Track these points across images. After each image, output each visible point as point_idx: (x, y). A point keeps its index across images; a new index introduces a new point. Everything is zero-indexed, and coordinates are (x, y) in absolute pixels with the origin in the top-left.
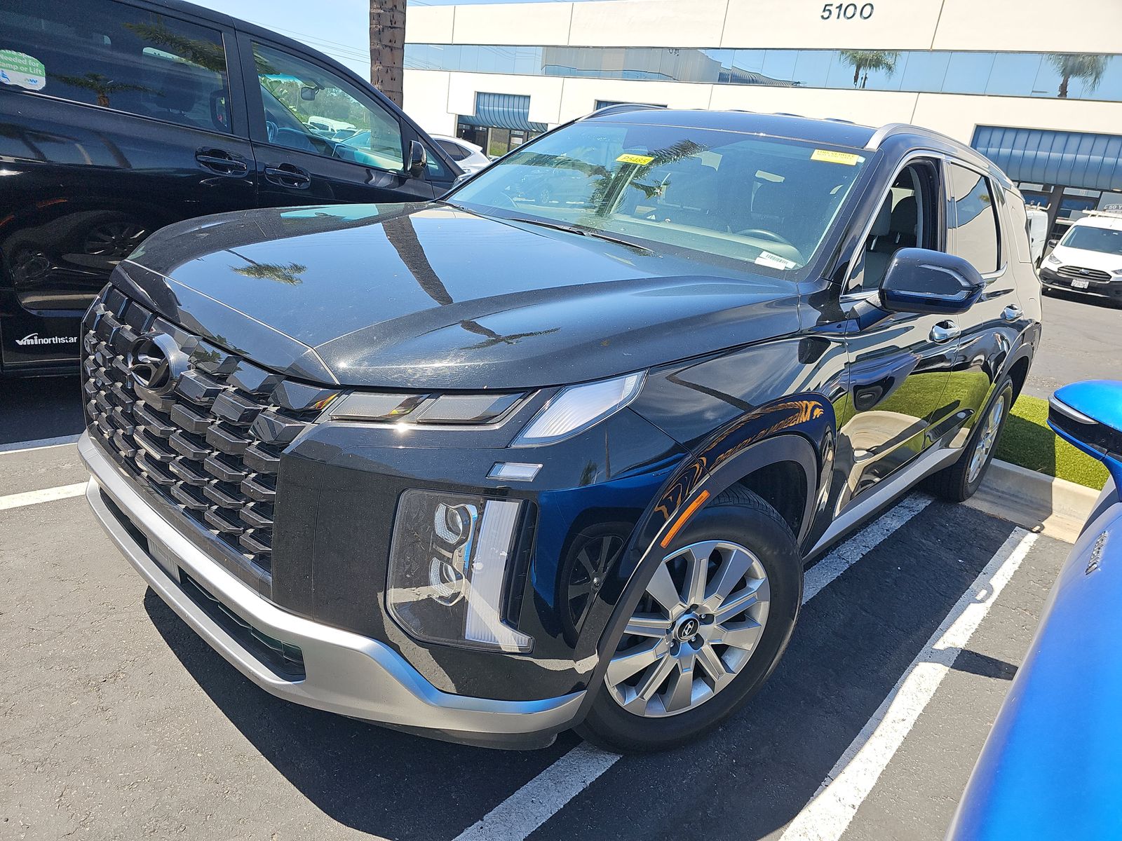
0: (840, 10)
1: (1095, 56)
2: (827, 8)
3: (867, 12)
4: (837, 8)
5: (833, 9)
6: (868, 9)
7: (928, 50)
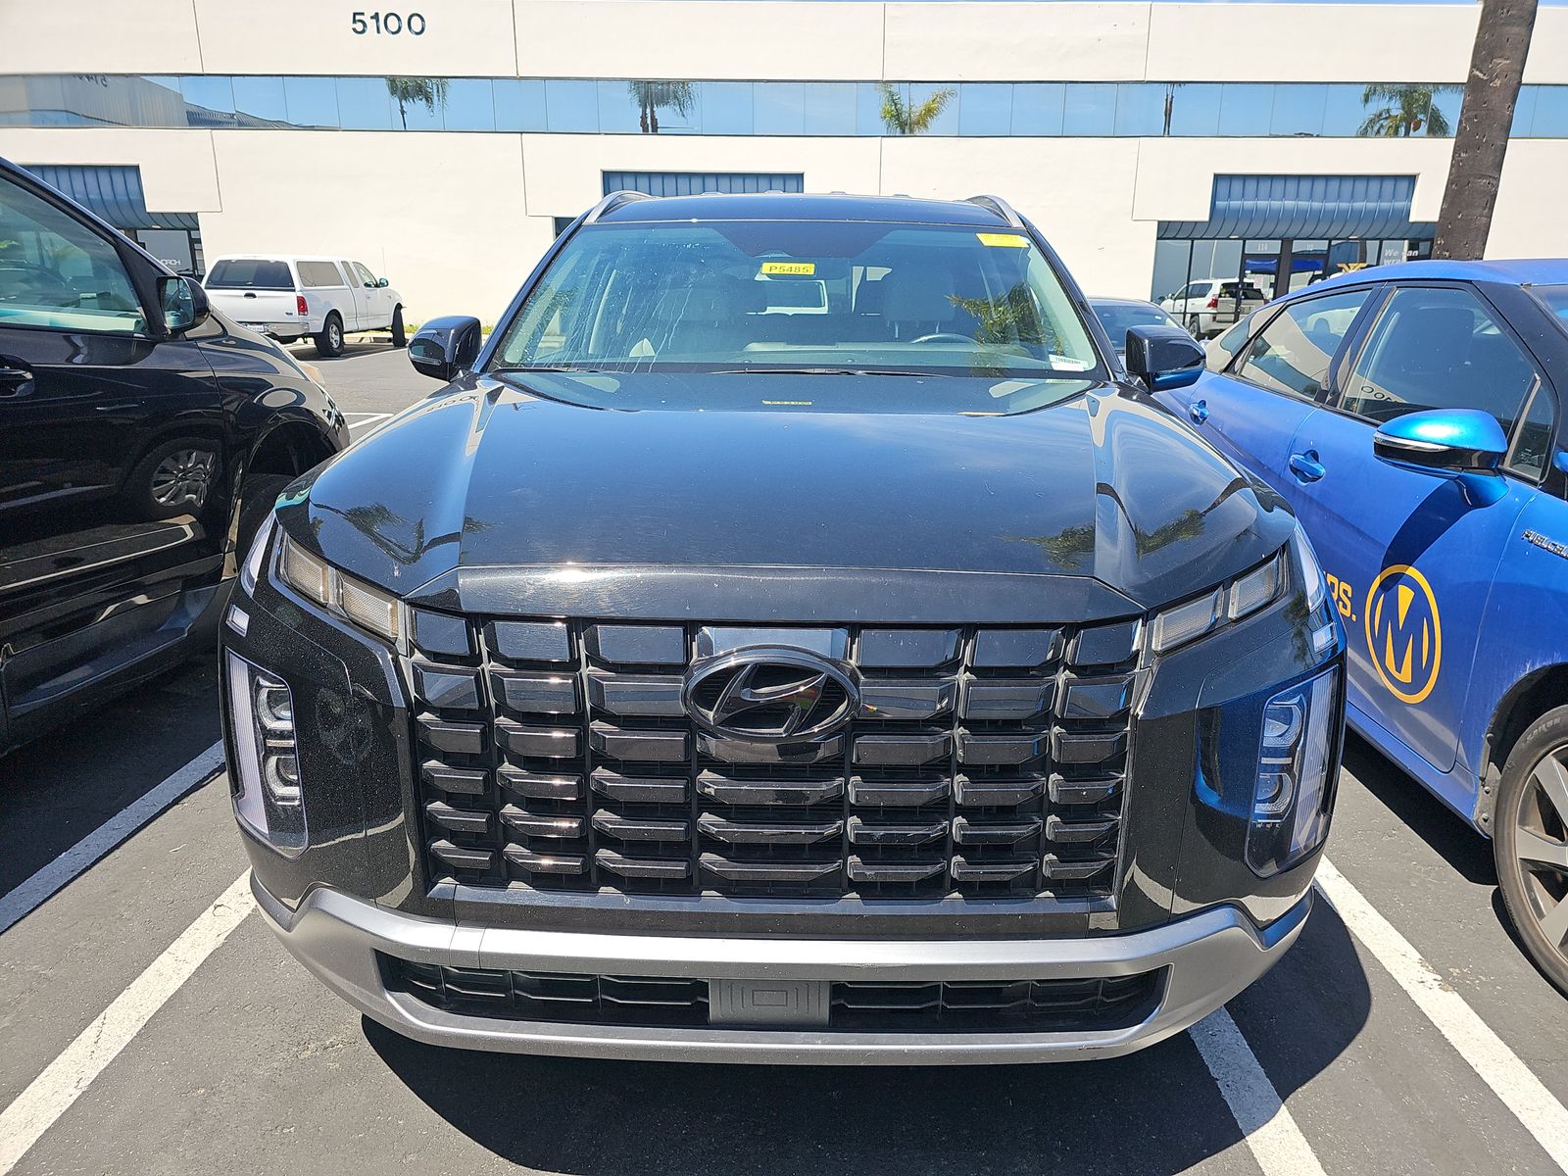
0: (378, 21)
1: (684, 82)
2: (358, 17)
3: (416, 23)
4: (372, 18)
5: (366, 18)
6: (416, 21)
7: (514, 78)
